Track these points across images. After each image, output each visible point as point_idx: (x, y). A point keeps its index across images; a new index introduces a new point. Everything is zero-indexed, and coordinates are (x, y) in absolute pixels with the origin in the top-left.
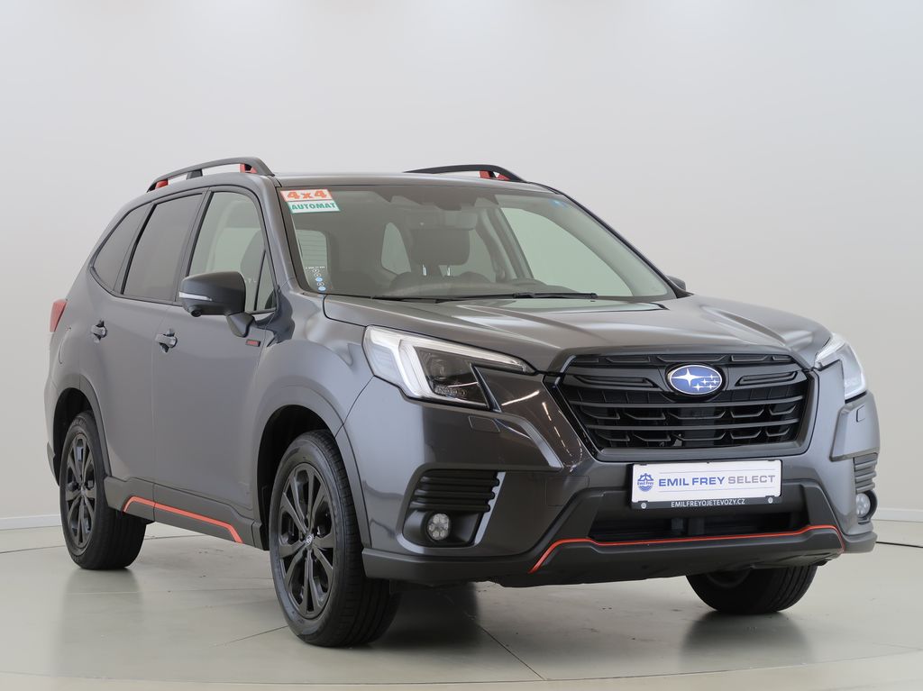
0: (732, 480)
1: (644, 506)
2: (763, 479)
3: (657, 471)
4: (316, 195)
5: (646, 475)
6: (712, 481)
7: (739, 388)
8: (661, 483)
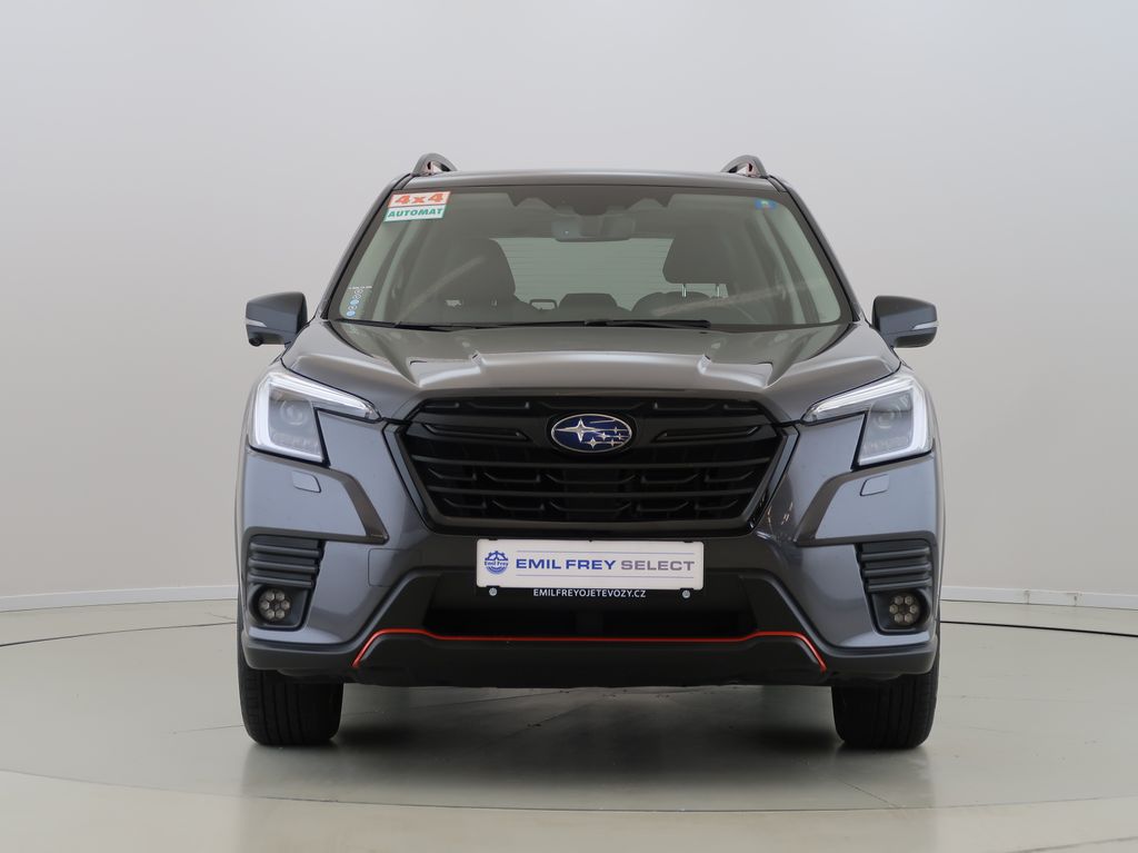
0: (626, 565)
1: (493, 593)
2: (675, 566)
3: (512, 548)
4: (431, 199)
5: (497, 553)
6: (595, 565)
7: (654, 445)
8: (519, 564)
